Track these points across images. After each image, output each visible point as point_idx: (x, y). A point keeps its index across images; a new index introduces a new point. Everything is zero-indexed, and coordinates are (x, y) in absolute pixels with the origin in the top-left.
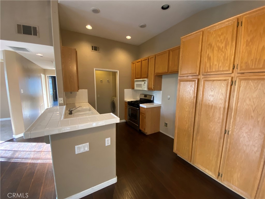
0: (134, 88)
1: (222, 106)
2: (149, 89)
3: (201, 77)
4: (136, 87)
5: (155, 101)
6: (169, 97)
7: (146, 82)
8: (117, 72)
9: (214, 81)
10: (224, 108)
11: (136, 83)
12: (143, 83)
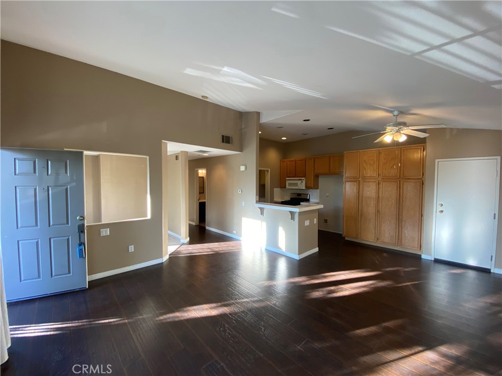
0: (285, 187)
1: (375, 196)
2: (307, 187)
3: (360, 179)
4: (289, 186)
5: (311, 200)
6: (328, 194)
7: (304, 182)
8: (268, 171)
9: (369, 182)
10: (376, 198)
11: (287, 182)
12: (300, 182)
